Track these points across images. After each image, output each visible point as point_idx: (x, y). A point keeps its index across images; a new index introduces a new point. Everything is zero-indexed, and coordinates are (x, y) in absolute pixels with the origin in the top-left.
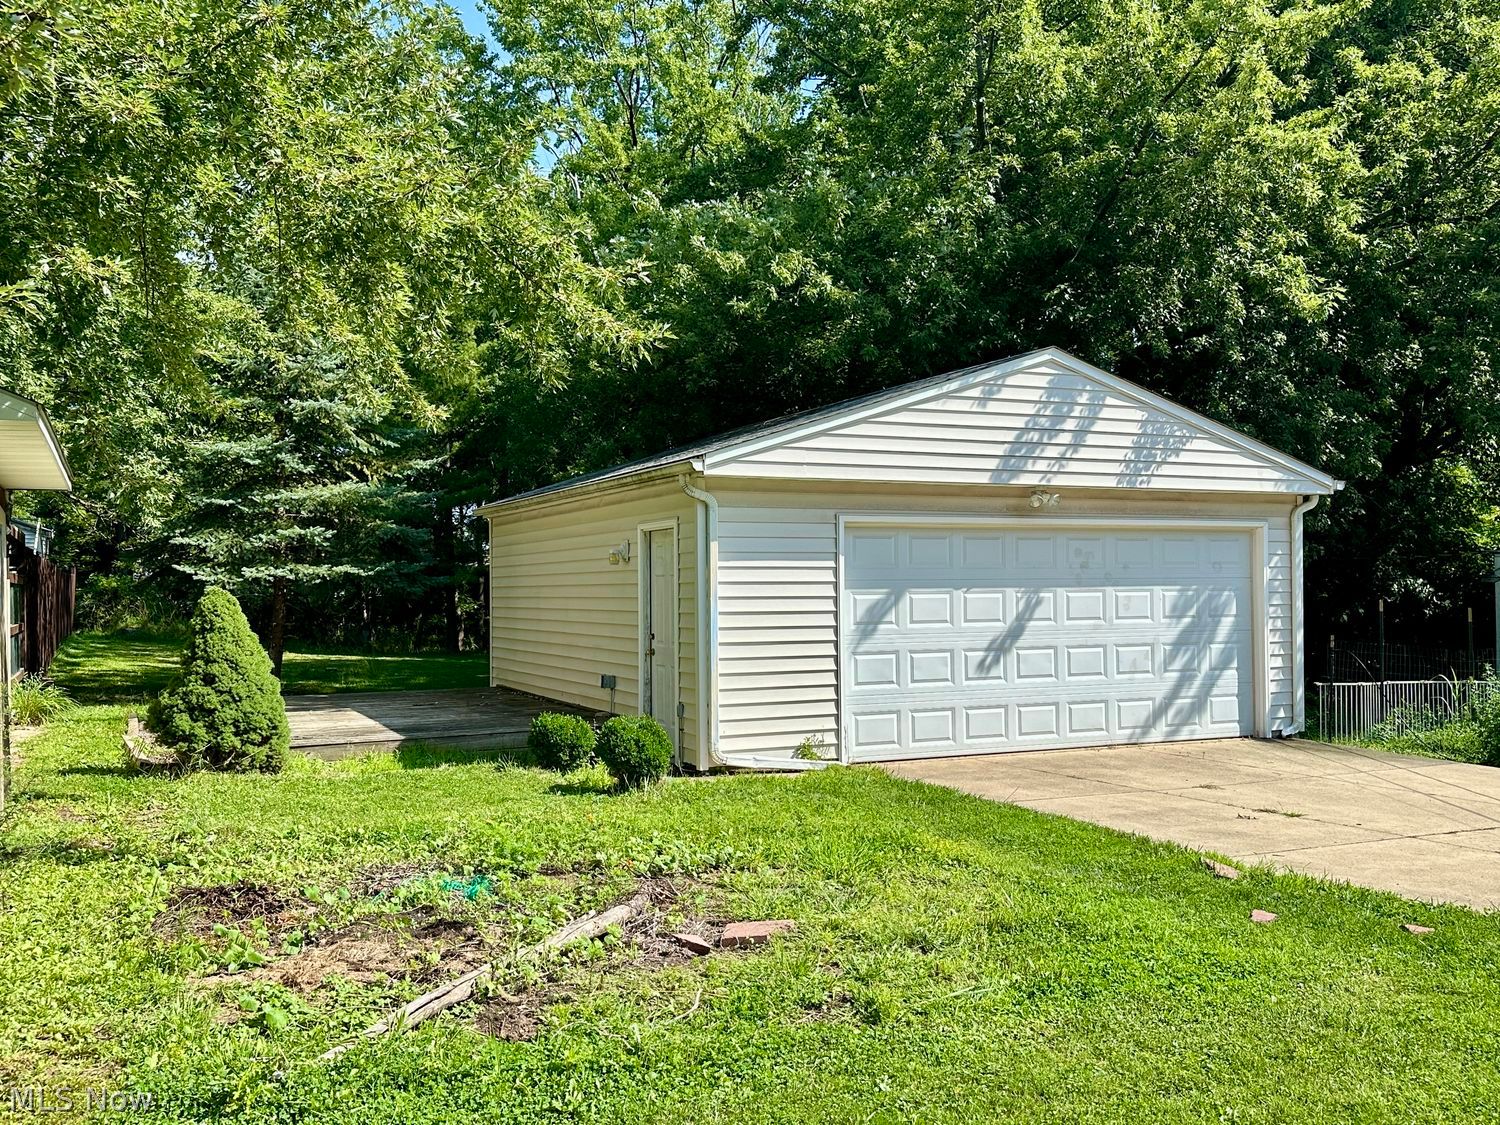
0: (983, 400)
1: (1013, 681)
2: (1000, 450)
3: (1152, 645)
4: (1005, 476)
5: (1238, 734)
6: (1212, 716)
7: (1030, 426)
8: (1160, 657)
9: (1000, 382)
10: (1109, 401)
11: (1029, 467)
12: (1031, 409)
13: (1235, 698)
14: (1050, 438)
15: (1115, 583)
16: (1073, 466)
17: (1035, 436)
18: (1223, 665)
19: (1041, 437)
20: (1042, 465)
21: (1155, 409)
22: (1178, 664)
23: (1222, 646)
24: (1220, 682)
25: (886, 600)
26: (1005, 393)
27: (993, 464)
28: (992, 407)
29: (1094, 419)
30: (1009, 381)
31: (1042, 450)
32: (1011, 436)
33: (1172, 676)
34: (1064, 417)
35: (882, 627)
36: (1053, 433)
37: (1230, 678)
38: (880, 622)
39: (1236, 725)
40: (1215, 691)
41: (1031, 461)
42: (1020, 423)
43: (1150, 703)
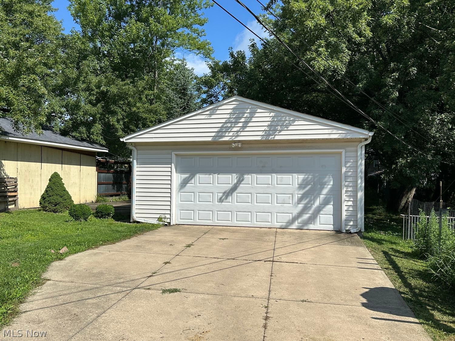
0: (210, 115)
1: (234, 203)
2: (216, 130)
3: (292, 194)
4: (217, 138)
5: (333, 229)
6: (320, 222)
7: (227, 121)
8: (296, 199)
9: (216, 109)
10: (259, 110)
11: (227, 135)
12: (228, 116)
13: (332, 216)
14: (235, 125)
15: (276, 172)
16: (242, 134)
17: (229, 125)
18: (325, 203)
19: (232, 125)
20: (231, 134)
21: (279, 111)
22: (304, 202)
23: (325, 196)
24: (324, 209)
25: (189, 177)
26: (218, 112)
27: (213, 134)
28: (213, 117)
29: (252, 117)
30: (220, 108)
31: (232, 129)
32: (220, 125)
33: (301, 206)
34: (241, 118)
35: (188, 185)
36: (236, 123)
37: (330, 208)
38: (187, 183)
39: (332, 226)
40: (322, 212)
41: (227, 133)
42: (224, 121)
43: (291, 215)
